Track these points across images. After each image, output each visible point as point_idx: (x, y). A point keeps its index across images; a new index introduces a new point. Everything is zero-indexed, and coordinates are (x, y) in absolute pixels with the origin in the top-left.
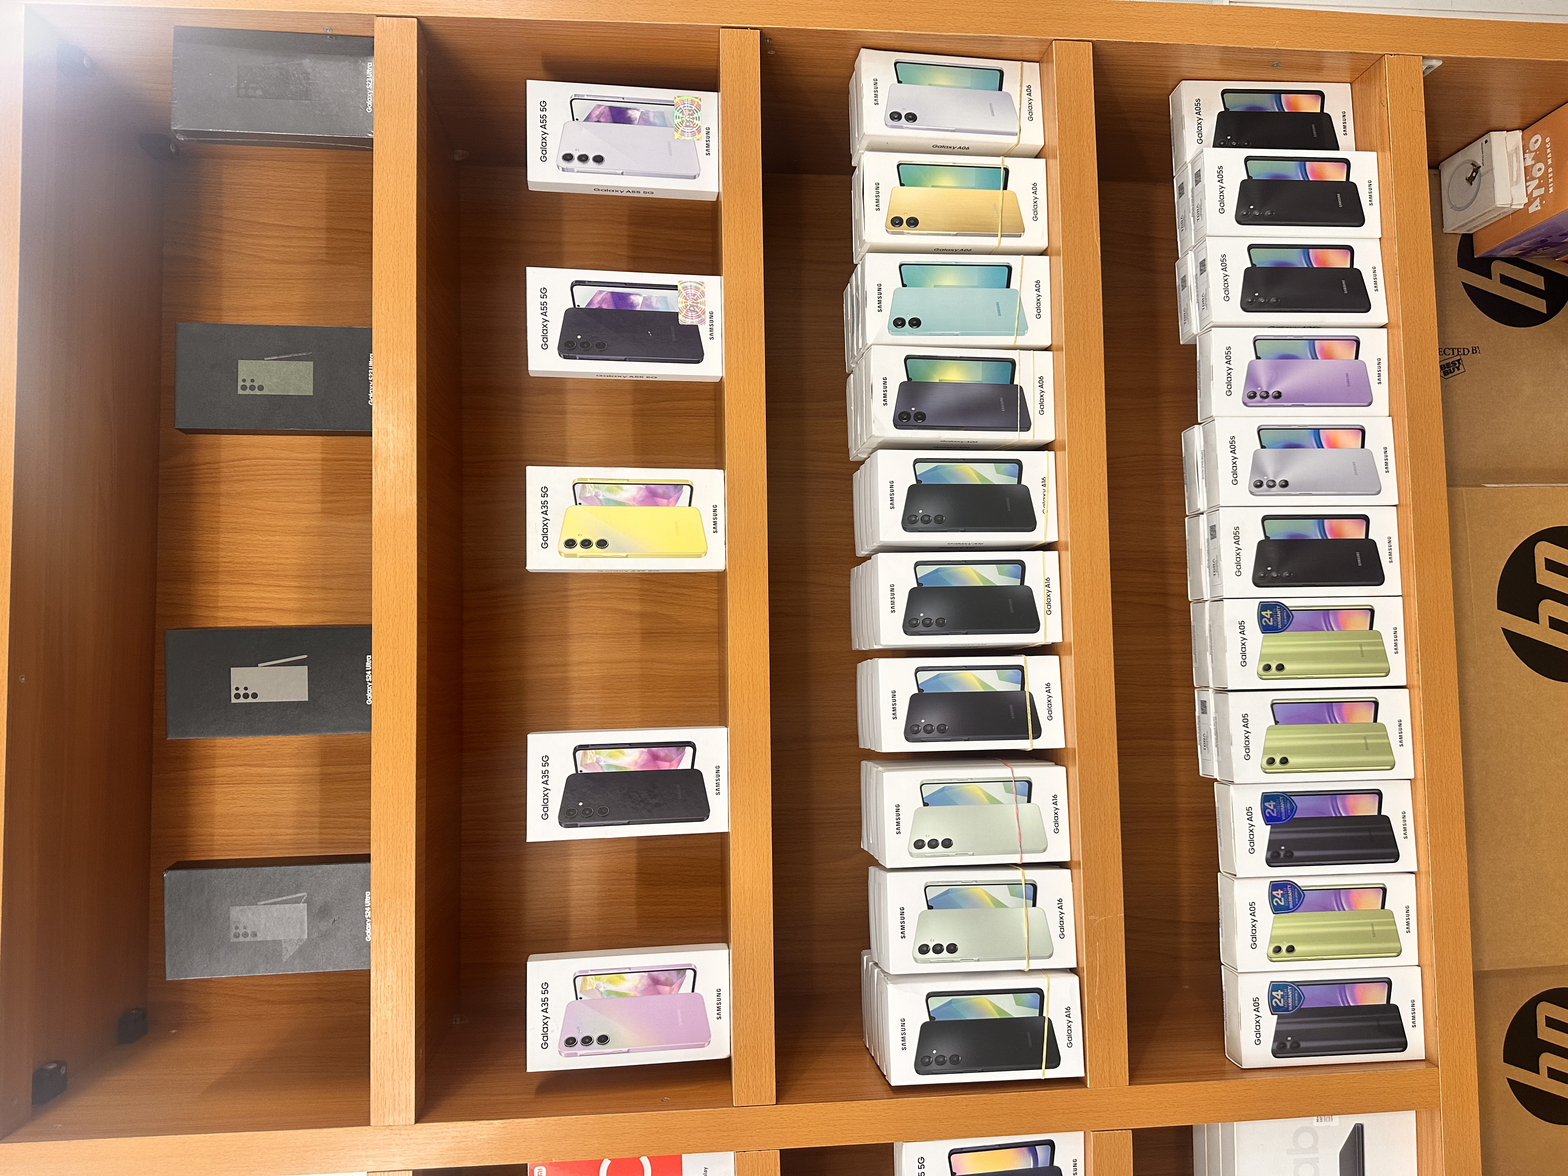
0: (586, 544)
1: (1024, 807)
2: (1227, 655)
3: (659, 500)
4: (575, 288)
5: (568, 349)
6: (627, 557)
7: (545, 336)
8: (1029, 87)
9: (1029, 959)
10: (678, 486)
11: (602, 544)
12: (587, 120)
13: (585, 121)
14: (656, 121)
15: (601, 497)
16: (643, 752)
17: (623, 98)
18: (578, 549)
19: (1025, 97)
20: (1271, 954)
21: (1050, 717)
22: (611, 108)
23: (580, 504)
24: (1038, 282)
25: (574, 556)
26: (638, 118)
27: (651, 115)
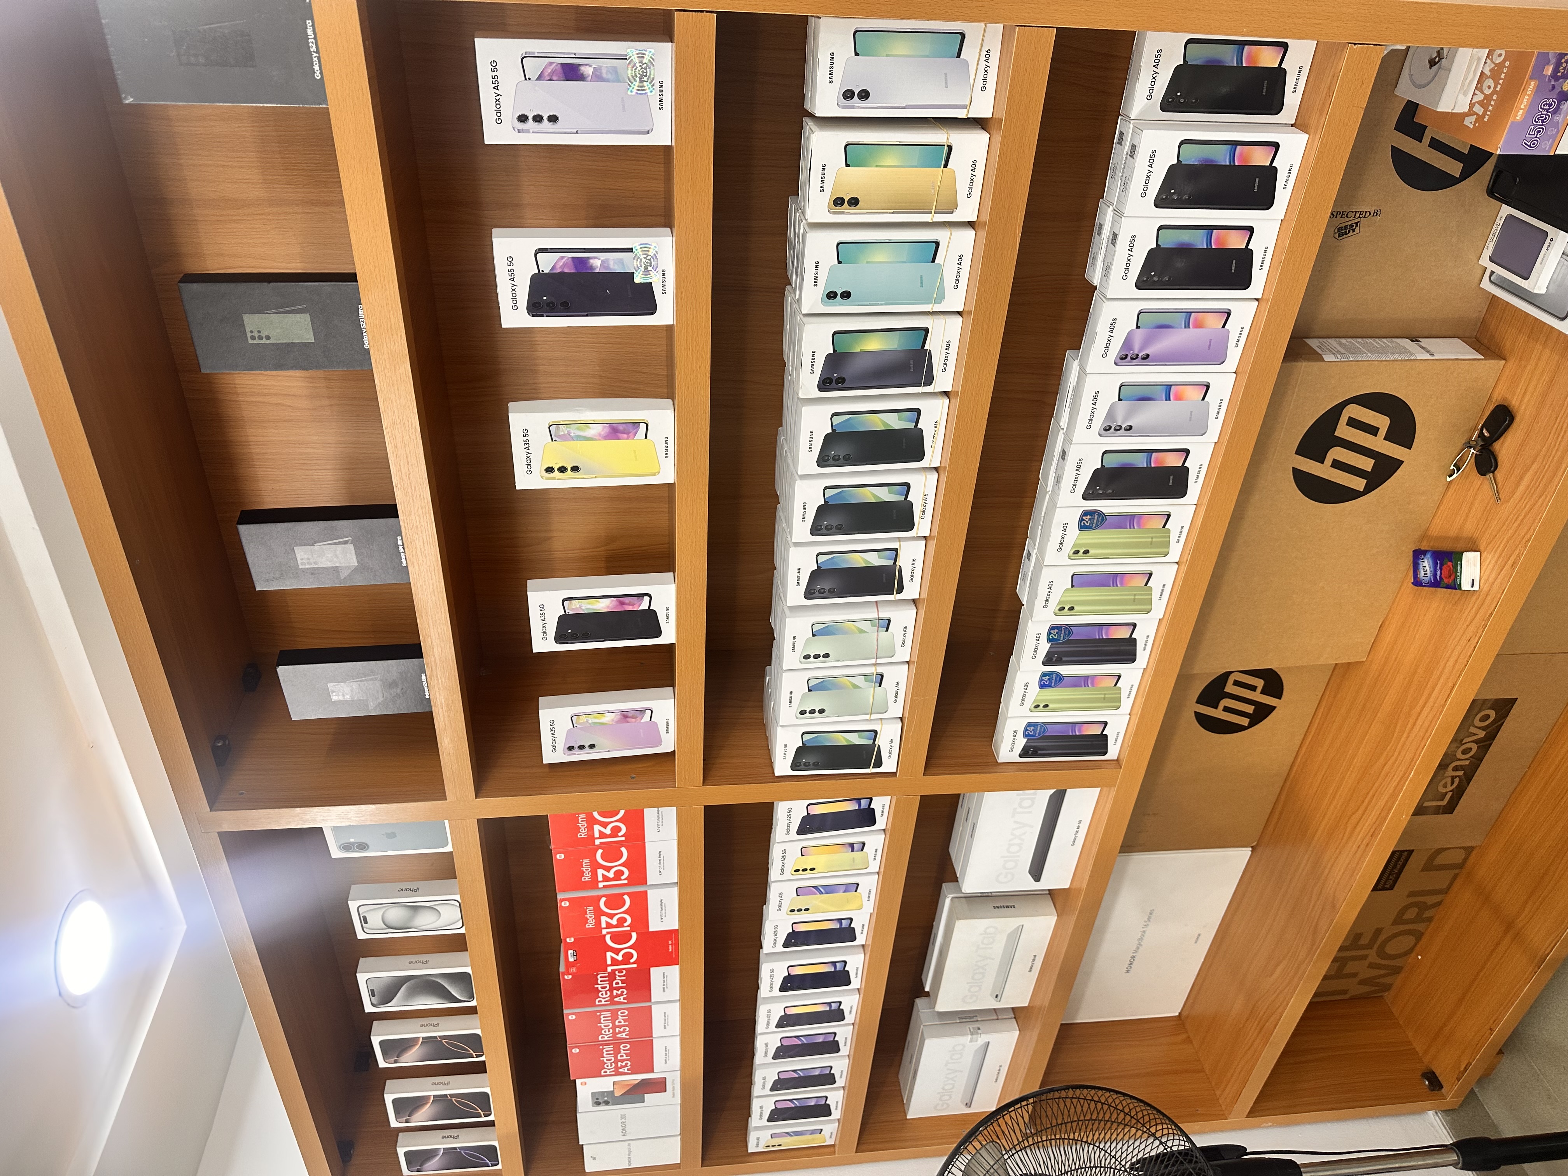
0: (562, 469)
1: (883, 634)
2: (1049, 544)
3: (620, 435)
4: (538, 255)
5: (535, 308)
6: (595, 477)
7: (514, 299)
8: (988, 52)
9: (872, 714)
10: (636, 424)
11: (575, 469)
12: (539, 79)
13: (537, 80)
14: (609, 76)
15: (572, 435)
16: (613, 600)
17: (575, 54)
18: (556, 473)
19: (983, 64)
20: (1032, 708)
21: (912, 580)
22: (563, 65)
23: (555, 440)
24: (961, 256)
25: (554, 479)
26: (591, 74)
27: (604, 71)
